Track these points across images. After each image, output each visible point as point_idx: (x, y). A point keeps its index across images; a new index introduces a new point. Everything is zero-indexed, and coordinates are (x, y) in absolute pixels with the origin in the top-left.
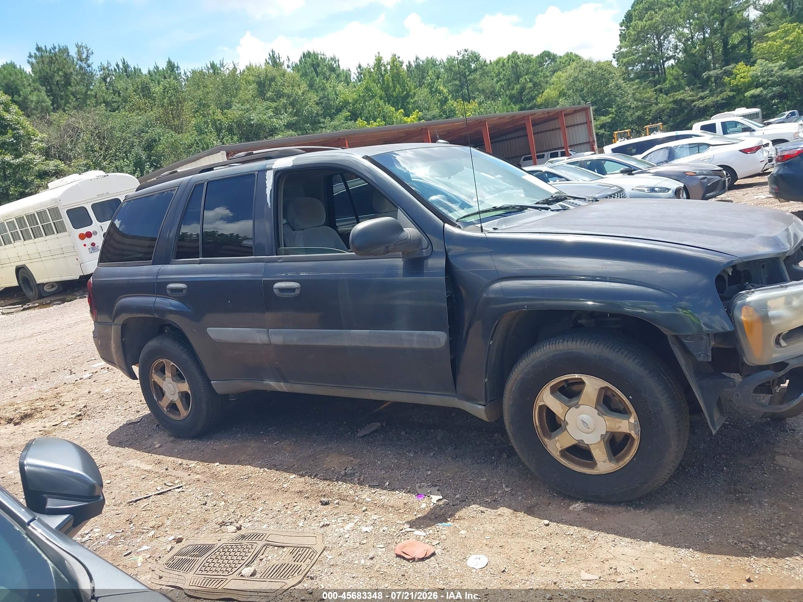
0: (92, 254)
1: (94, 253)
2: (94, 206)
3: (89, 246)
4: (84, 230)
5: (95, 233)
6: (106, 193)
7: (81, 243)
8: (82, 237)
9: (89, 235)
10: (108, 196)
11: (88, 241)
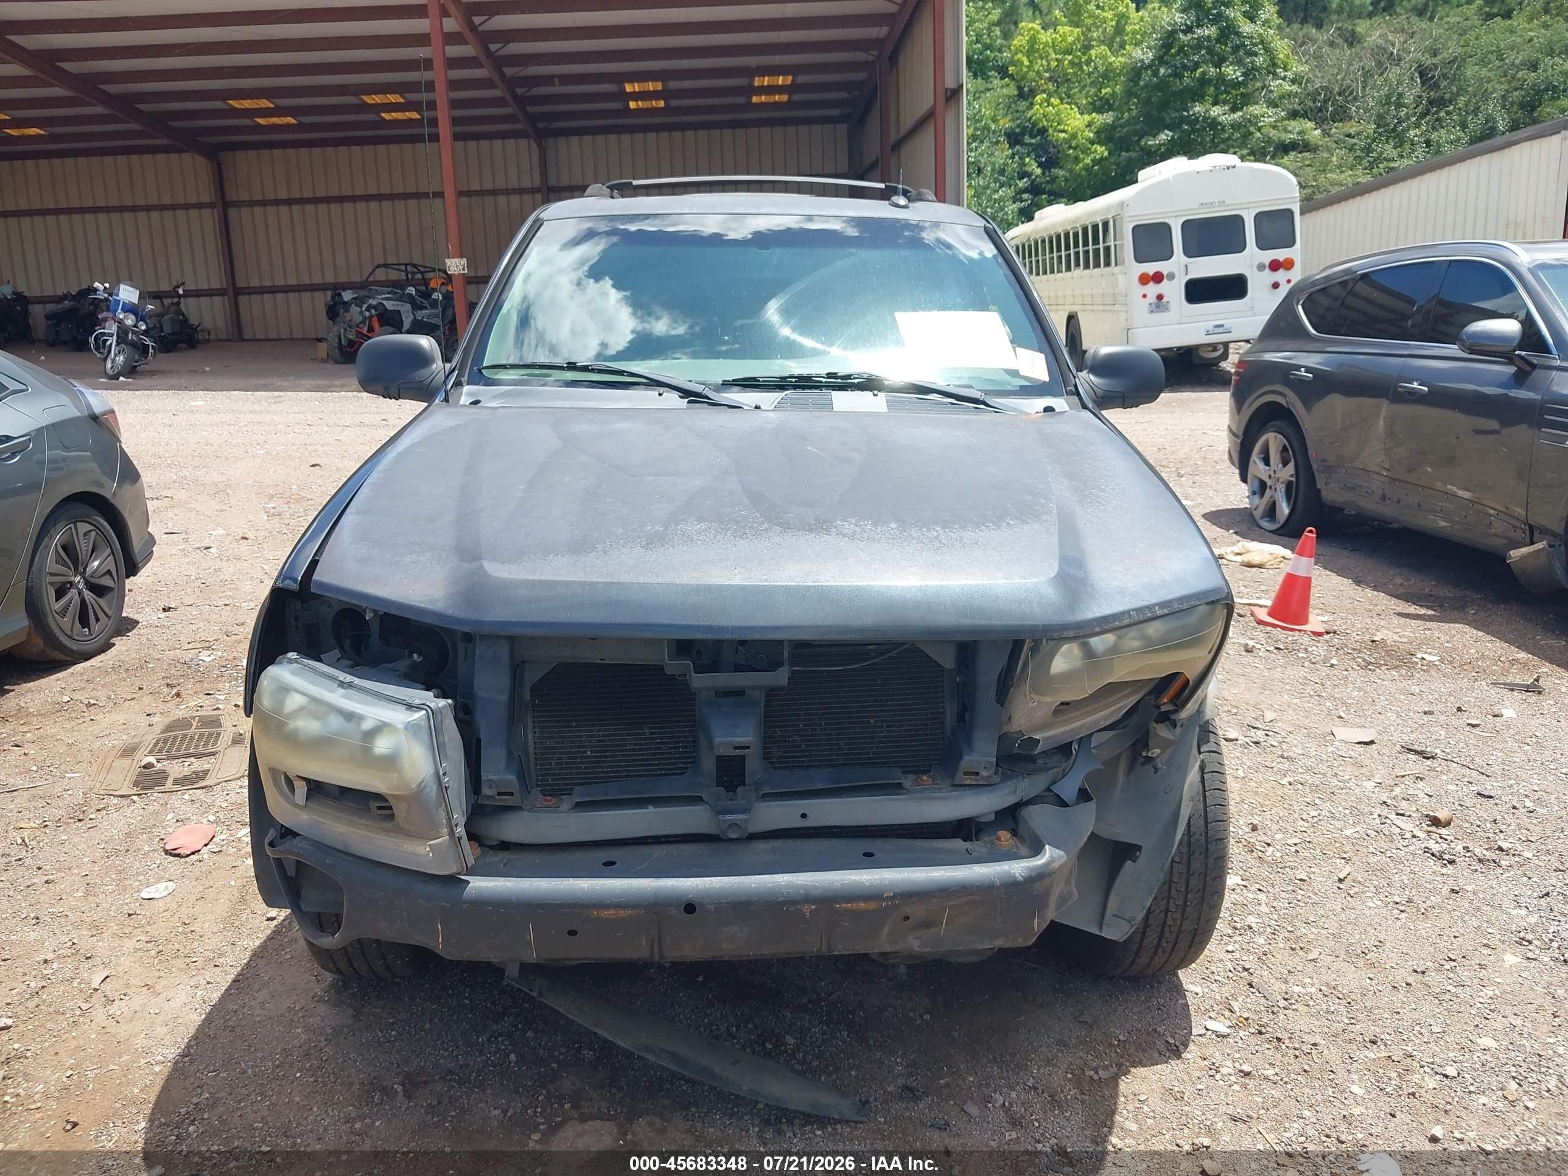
0: (1152, 315)
1: (1157, 314)
2: (1186, 226)
3: (1152, 298)
4: (1151, 268)
5: (1171, 276)
6: (1219, 202)
7: (1139, 289)
8: (1144, 279)
9: (1158, 278)
10: (1223, 208)
11: (1152, 289)
